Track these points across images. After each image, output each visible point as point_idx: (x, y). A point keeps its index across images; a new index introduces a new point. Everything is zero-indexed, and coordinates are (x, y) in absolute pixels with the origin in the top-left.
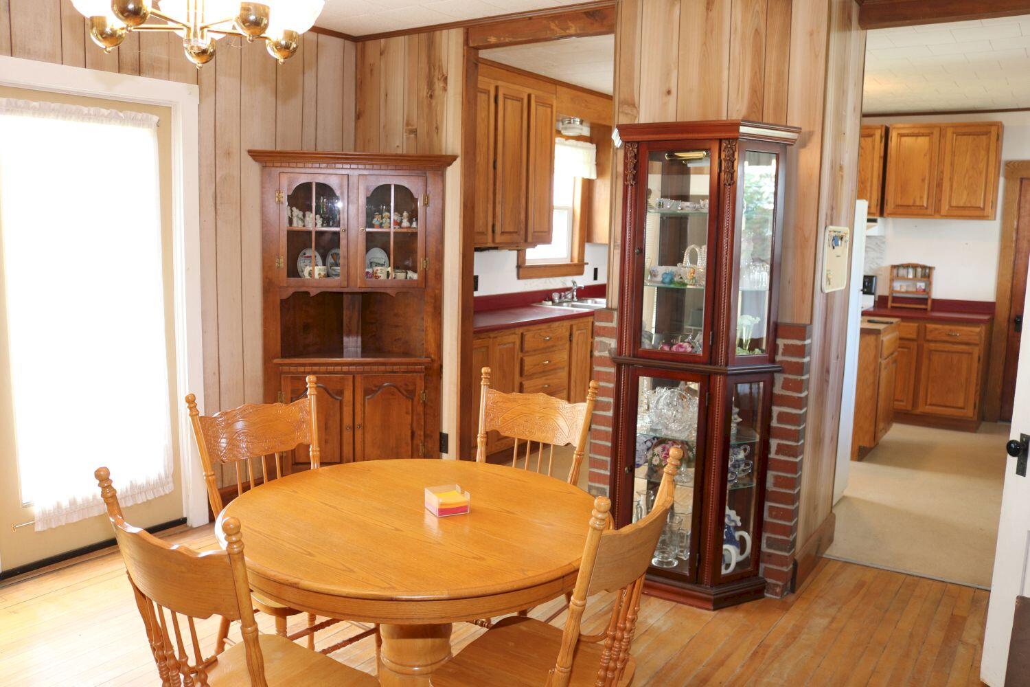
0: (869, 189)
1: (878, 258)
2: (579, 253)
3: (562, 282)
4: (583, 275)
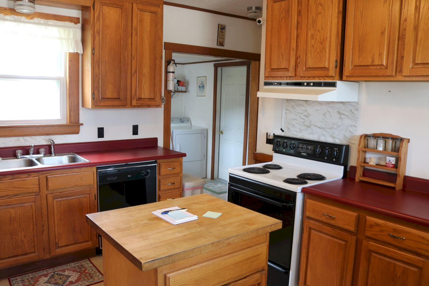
0: (327, 50)
1: (351, 126)
2: (70, 116)
3: (46, 140)
4: (78, 134)
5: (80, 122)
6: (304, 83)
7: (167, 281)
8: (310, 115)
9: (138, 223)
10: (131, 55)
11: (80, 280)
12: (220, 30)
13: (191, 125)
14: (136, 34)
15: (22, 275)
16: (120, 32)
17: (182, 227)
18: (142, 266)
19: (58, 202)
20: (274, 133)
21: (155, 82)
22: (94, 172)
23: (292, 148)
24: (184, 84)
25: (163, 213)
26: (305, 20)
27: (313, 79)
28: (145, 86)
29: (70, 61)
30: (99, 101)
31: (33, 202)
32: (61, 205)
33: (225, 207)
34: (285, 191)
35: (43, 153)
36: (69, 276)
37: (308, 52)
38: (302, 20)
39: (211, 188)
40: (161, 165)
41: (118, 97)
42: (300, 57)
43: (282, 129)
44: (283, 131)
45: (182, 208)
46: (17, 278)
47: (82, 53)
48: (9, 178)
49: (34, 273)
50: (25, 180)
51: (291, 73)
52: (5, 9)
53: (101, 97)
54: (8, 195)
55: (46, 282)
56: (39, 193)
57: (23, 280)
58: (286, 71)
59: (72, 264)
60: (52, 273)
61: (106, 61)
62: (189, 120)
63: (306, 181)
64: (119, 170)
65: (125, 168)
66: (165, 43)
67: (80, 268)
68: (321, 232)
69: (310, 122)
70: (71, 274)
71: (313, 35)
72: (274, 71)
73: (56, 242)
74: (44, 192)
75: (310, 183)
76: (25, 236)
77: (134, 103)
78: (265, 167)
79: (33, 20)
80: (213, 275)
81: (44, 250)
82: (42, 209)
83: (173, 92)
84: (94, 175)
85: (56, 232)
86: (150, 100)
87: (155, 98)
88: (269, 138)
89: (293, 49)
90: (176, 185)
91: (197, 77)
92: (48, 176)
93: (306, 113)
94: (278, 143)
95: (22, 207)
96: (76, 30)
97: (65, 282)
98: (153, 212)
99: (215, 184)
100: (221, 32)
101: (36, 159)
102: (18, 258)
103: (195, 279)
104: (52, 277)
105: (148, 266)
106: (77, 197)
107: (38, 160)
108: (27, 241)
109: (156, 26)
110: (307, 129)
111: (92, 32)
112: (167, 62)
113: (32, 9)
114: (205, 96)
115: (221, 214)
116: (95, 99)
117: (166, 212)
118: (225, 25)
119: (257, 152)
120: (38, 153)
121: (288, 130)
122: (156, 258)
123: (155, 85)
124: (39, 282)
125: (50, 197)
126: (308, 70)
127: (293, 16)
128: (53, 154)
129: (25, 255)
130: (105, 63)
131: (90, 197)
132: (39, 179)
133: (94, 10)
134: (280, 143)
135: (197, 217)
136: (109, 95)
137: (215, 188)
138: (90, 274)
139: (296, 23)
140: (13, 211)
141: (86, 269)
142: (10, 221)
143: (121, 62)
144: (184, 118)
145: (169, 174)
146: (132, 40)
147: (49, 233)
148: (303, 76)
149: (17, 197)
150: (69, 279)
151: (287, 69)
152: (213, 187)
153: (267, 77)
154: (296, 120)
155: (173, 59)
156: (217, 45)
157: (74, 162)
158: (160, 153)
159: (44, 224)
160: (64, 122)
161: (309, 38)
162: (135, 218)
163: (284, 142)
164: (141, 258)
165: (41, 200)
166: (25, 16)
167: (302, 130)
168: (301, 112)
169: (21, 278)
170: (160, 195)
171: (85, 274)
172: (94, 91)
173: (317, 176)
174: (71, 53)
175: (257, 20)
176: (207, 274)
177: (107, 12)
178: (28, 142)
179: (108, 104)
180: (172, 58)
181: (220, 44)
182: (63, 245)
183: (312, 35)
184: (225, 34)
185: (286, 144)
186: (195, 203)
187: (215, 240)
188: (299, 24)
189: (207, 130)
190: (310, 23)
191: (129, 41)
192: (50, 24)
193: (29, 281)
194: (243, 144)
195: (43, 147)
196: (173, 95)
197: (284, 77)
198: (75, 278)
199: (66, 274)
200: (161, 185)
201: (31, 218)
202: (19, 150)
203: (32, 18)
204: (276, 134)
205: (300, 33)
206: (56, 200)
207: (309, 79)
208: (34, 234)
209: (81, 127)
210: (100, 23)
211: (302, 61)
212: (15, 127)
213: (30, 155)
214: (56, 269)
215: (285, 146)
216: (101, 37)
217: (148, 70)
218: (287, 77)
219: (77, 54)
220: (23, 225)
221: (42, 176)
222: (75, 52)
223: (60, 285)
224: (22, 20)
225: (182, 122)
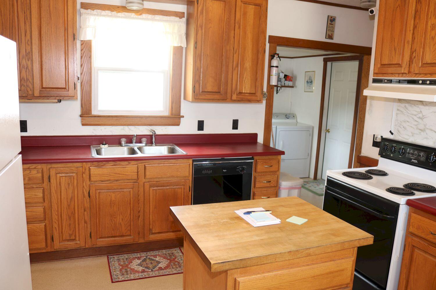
2: (172, 108)
3: (148, 130)
4: (179, 126)
5: (181, 115)
6: (418, 81)
7: (237, 285)
8: (425, 118)
9: (218, 221)
10: (234, 48)
11: (169, 268)
12: (329, 22)
13: (297, 121)
14: (239, 27)
15: (119, 255)
16: (223, 26)
17: (262, 230)
18: (212, 266)
19: (154, 191)
20: (382, 135)
21: (257, 77)
22: (189, 165)
23: (401, 153)
24: (292, 79)
25: (246, 213)
26: (426, 8)
27: (431, 76)
28: (246, 80)
29: (174, 54)
30: (200, 94)
31: (131, 188)
32: (156, 194)
33: (313, 214)
34: (386, 201)
35: (144, 143)
36: (159, 262)
37: (426, 44)
38: (422, 8)
39: (312, 188)
40: (258, 162)
41: (219, 91)
42: (416, 51)
43: (392, 131)
44: (392, 134)
45: (266, 210)
46: (115, 257)
47: (186, 47)
48: (112, 165)
49: (129, 254)
50: (125, 167)
51: (404, 70)
52: (118, 7)
53: (202, 90)
54: (109, 180)
55: (138, 265)
56: (137, 180)
57: (119, 260)
58: (398, 67)
59: (164, 251)
60: (145, 257)
61: (208, 55)
62: (295, 116)
63: (413, 192)
64: (215, 164)
65: (221, 162)
66: (269, 36)
67: (170, 256)
68: (426, 252)
69: (425, 126)
70: (162, 261)
71: (434, 25)
72: (385, 67)
73: (150, 229)
74: (142, 180)
75: (418, 195)
76: (122, 219)
77: (234, 97)
78: (368, 172)
79: (141, 16)
80: (289, 285)
81: (139, 234)
82: (139, 196)
83: (279, 87)
84: (189, 167)
85: (151, 219)
86: (251, 95)
87: (256, 93)
88: (376, 141)
89: (408, 42)
90: (272, 183)
91: (306, 72)
92: (146, 165)
93: (421, 115)
94: (385, 147)
95: (122, 192)
96: (180, 25)
97: (155, 268)
98: (236, 211)
99: (318, 185)
100: (330, 24)
101: (138, 148)
102: (116, 239)
103: (267, 287)
104: (144, 260)
105: (217, 268)
106: (172, 187)
107: (140, 149)
108: (124, 224)
109: (260, 19)
110: (420, 133)
111: (195, 25)
112: (271, 56)
113: (141, 6)
114: (313, 92)
115: (307, 220)
116: (195, 92)
117: (249, 213)
118: (336, 17)
119: (362, 154)
120: (140, 142)
121: (398, 133)
122: (227, 260)
123: (256, 79)
124: (132, 263)
125: (147, 185)
126: (425, 66)
127: (410, 4)
128: (154, 144)
129: (122, 237)
130: (206, 56)
131: (184, 189)
132: (138, 167)
133: (198, 4)
134: (387, 147)
135: (280, 221)
136: (209, 88)
137: (317, 189)
138: (179, 263)
139: (413, 12)
140: (113, 195)
141: (176, 258)
142: (111, 204)
143: (222, 55)
144: (290, 114)
145: (266, 172)
146: (234, 34)
147: (144, 219)
148: (418, 72)
149: (118, 182)
150: (159, 265)
151: (399, 65)
152: (315, 187)
153: (376, 73)
154: (408, 122)
155: (277, 53)
156: (326, 38)
157: (173, 153)
158: (260, 149)
159: (140, 210)
160: (167, 113)
161: (429, 28)
162: (217, 215)
163: (393, 147)
164: (211, 259)
165: (138, 187)
166: (134, 13)
167: (414, 134)
168: (415, 113)
169: (118, 258)
170: (255, 192)
171: (174, 262)
172: (195, 84)
173: (428, 187)
174: (175, 47)
175: (369, 10)
176: (281, 283)
177: (211, 6)
178: (132, 131)
179: (208, 98)
180: (276, 51)
181: (329, 37)
182: (156, 232)
183: (432, 25)
184: (335, 26)
185: (395, 148)
186: (282, 206)
187: (293, 248)
188: (417, 13)
189: (313, 128)
190: (431, 11)
191: (232, 35)
192: (157, 19)
193: (124, 261)
194: (349, 145)
195: (146, 137)
196: (279, 90)
197: (396, 73)
198: (164, 264)
199: (157, 260)
200: (257, 182)
201: (129, 203)
202: (124, 139)
203: (141, 14)
204: (383, 137)
205: (417, 23)
206: (153, 188)
207: (426, 76)
208: (130, 218)
209: (182, 119)
210: (203, 16)
211: (418, 56)
212: (121, 117)
213: (133, 144)
214: (149, 253)
215: (393, 151)
216: (203, 31)
217: (250, 64)
218: (399, 74)
219: (181, 48)
220: (122, 208)
221: (141, 164)
222: (179, 45)
223: (150, 269)
224: (132, 16)
225: (287, 118)
